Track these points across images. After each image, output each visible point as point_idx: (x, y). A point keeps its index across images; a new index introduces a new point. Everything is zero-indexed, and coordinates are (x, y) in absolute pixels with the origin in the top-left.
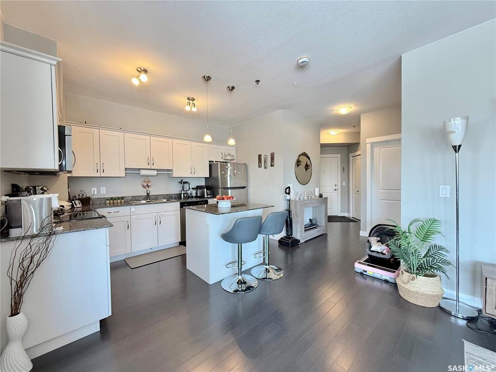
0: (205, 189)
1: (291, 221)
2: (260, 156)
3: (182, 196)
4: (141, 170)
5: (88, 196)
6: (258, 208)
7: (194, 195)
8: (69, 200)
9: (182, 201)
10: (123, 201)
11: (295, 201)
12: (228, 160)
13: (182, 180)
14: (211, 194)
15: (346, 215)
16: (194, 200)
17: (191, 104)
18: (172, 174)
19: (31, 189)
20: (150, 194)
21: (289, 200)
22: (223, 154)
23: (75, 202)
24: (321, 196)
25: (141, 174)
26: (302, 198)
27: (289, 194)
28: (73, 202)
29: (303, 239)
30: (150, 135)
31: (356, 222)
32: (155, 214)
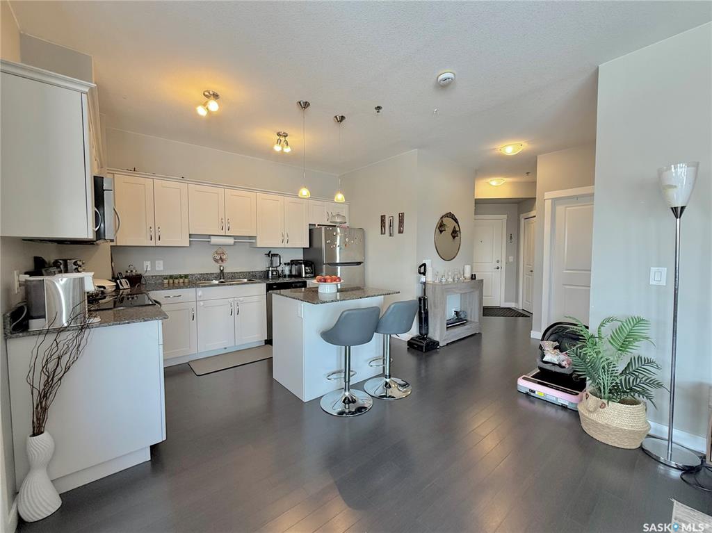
0: (303, 266)
1: (427, 313)
2: (383, 218)
3: (270, 275)
4: (212, 237)
5: (139, 273)
6: (375, 296)
7: (287, 273)
8: (113, 278)
9: (270, 281)
10: (186, 280)
11: (434, 285)
12: (336, 223)
13: (270, 252)
14: (312, 273)
15: (512, 305)
16: (287, 280)
17: (282, 142)
18: (256, 242)
19: (61, 264)
20: (225, 271)
21: (425, 283)
22: (330, 213)
23: (120, 282)
24: (473, 277)
25: (212, 243)
26: (444, 280)
27: (424, 274)
28: (118, 281)
29: (445, 340)
30: (225, 187)
31: (527, 316)
32: (231, 300)
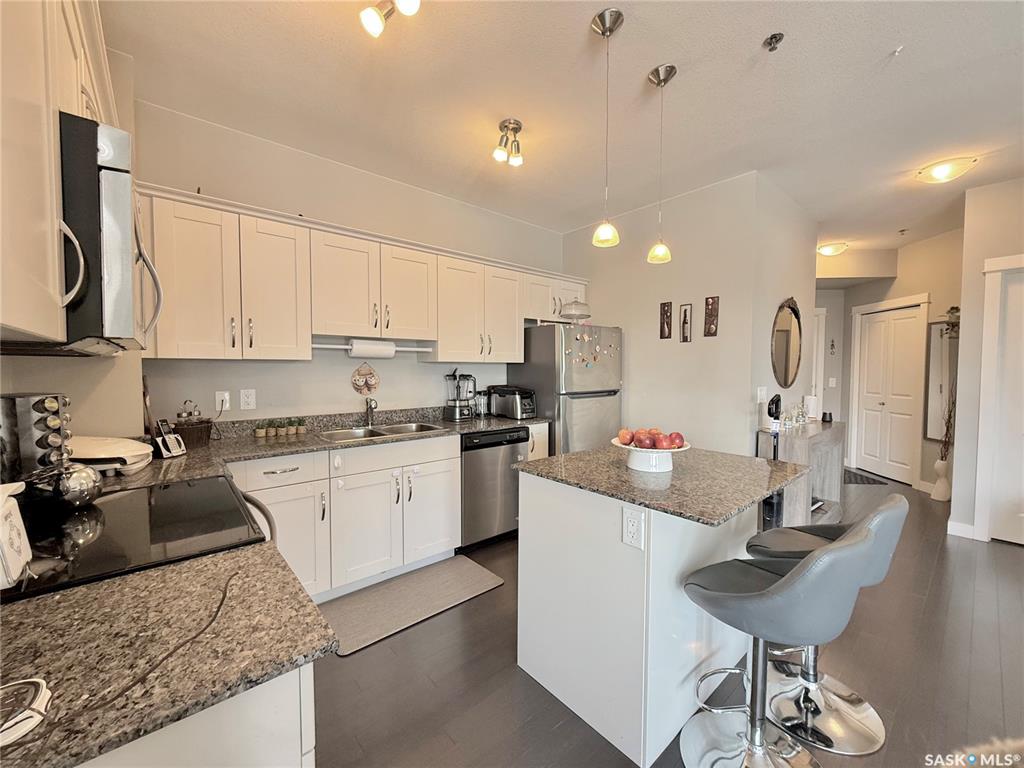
0: (518, 397)
2: (666, 310)
3: (458, 416)
4: (355, 341)
5: (205, 416)
9: (463, 429)
10: (302, 429)
12: (571, 317)
13: (457, 371)
14: (533, 411)
16: (485, 425)
18: (435, 353)
20: (375, 409)
21: (776, 436)
22: (557, 300)
23: (164, 441)
24: (826, 419)
25: (354, 353)
27: (776, 416)
28: (159, 439)
32: (397, 472)
